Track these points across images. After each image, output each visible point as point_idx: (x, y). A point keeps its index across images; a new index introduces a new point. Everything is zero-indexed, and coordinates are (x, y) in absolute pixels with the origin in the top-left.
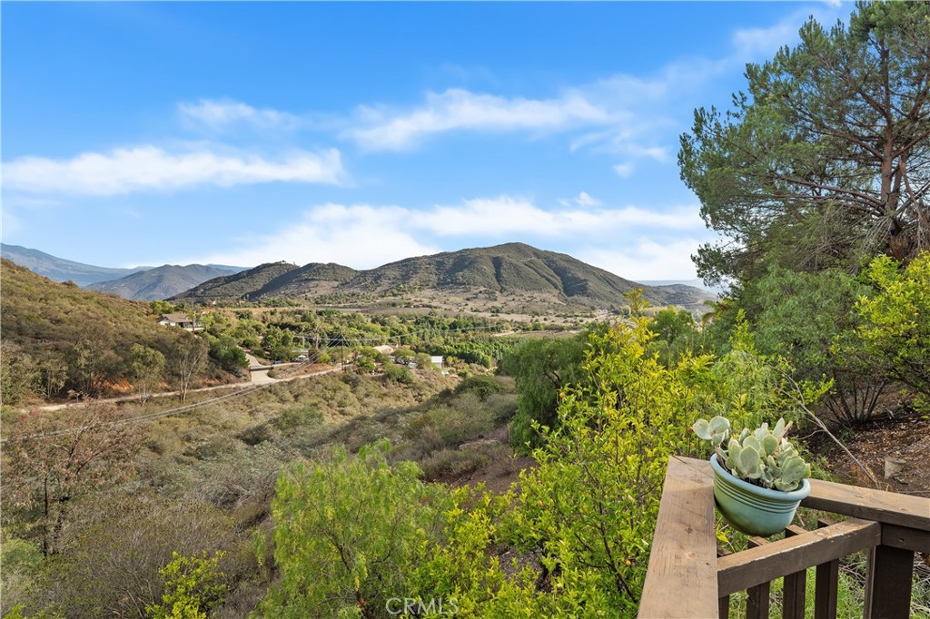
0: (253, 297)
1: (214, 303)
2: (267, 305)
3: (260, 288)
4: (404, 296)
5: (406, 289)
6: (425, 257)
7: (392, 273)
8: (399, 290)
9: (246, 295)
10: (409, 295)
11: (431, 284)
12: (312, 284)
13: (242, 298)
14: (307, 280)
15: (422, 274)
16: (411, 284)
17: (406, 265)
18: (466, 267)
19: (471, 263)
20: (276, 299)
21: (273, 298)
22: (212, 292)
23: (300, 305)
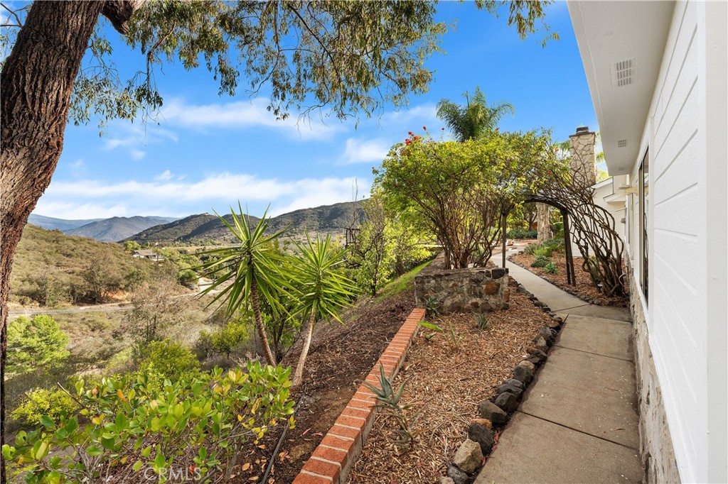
0: (186, 239)
1: (157, 244)
2: (196, 245)
3: (189, 232)
4: (296, 236)
5: (297, 231)
6: (310, 209)
7: (286, 220)
8: (292, 233)
9: (180, 238)
10: (299, 236)
11: (315, 228)
12: (228, 229)
13: (177, 240)
14: (225, 226)
15: (308, 221)
16: (301, 227)
17: (297, 215)
18: (339, 216)
19: (343, 213)
20: (203, 240)
21: (200, 240)
22: (153, 236)
23: (220, 244)
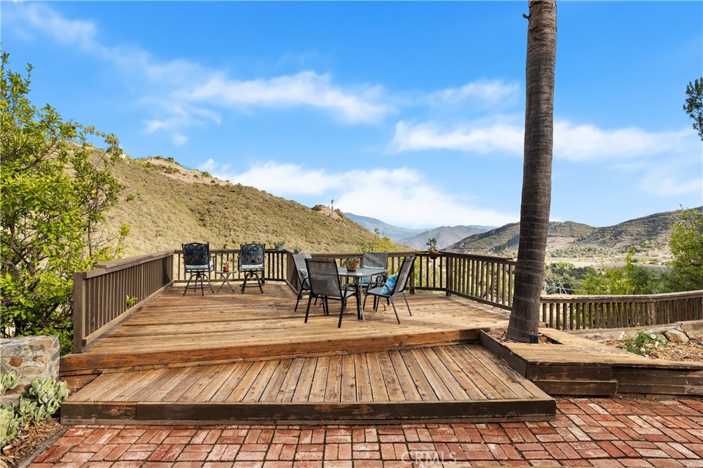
0: (499, 250)
4: (650, 252)
5: (653, 245)
8: (643, 247)
12: (549, 240)
16: (660, 239)
21: (512, 252)
22: (469, 246)
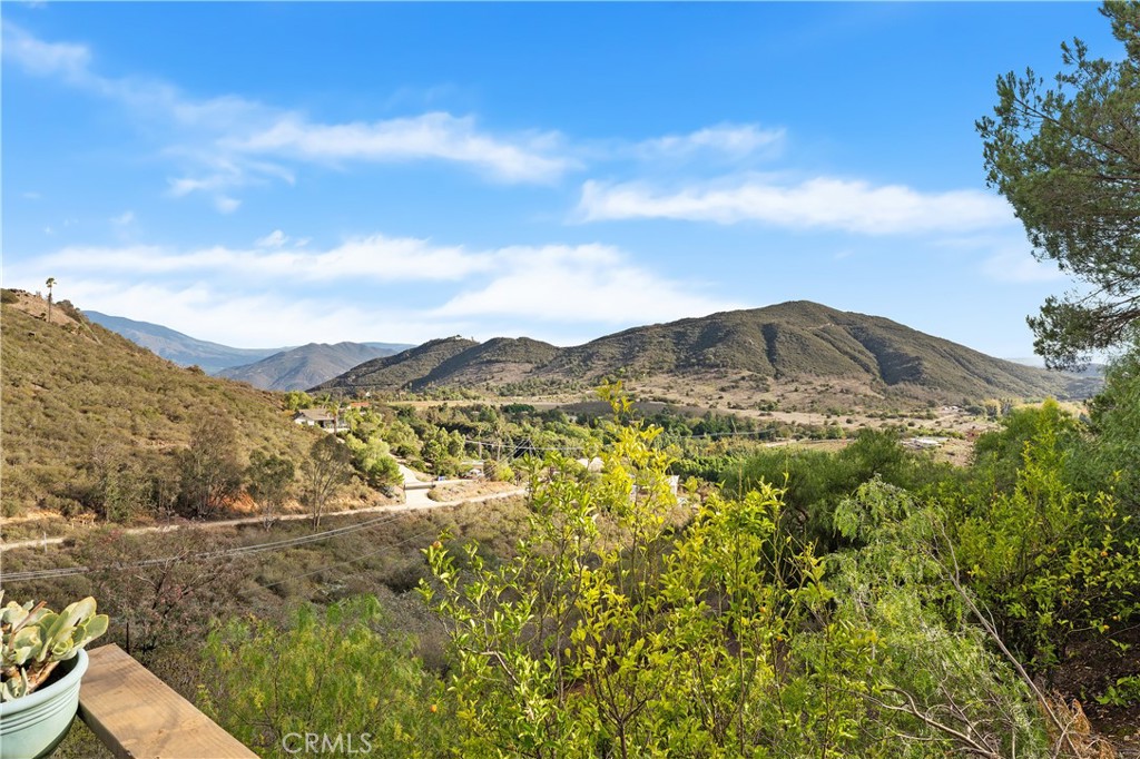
0: (418, 386)
1: (368, 394)
2: (435, 398)
3: (427, 373)
5: (629, 374)
6: (657, 326)
7: (607, 351)
8: (618, 376)
9: (408, 384)
10: (634, 383)
11: (666, 367)
12: (496, 367)
13: (403, 388)
14: (490, 362)
15: (653, 352)
17: (630, 339)
18: (720, 340)
19: (728, 333)
20: (447, 389)
21: (443, 388)
22: (366, 380)
23: (479, 398)
